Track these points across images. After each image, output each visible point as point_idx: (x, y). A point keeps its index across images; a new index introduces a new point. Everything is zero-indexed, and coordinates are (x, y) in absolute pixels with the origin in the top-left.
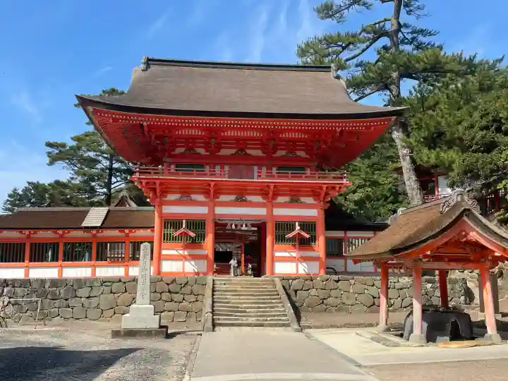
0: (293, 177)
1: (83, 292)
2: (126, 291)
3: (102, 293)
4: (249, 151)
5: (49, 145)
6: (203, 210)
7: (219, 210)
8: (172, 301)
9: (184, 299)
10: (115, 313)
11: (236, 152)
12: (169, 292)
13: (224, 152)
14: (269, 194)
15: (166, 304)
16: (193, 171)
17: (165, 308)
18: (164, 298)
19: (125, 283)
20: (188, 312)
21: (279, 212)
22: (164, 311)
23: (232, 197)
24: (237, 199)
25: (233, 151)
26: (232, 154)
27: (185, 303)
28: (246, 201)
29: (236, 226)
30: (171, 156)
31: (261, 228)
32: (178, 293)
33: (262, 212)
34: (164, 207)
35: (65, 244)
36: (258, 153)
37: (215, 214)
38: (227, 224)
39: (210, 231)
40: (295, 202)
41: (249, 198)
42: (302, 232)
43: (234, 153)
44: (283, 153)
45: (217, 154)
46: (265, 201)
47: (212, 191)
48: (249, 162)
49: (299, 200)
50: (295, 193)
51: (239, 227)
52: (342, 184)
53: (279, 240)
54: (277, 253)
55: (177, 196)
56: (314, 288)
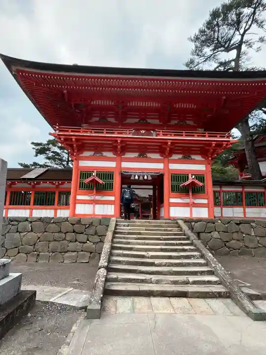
2: (32, 231)
3: (8, 232)
4: (149, 121)
6: (112, 164)
7: (125, 165)
8: (76, 241)
9: (88, 240)
11: (139, 121)
12: (74, 232)
13: (129, 121)
15: (71, 244)
16: (103, 130)
17: (68, 248)
18: (68, 238)
19: (31, 222)
20: (91, 253)
21: (174, 166)
22: (68, 251)
23: (136, 154)
24: (140, 155)
25: (137, 120)
26: (136, 123)
27: (89, 244)
28: (146, 157)
29: (139, 177)
30: (88, 123)
31: (157, 181)
32: (82, 233)
33: (160, 166)
34: (80, 161)
36: (157, 122)
37: (121, 168)
38: (131, 175)
39: (117, 181)
40: (187, 158)
41: (149, 155)
42: (196, 181)
43: (137, 121)
44: (176, 122)
45: (124, 122)
46: (162, 158)
47: (119, 147)
48: (149, 128)
49: (190, 157)
50: (187, 151)
51: (141, 178)
52: (229, 141)
53: (174, 189)
54: (172, 200)
55: (92, 153)
56: (216, 231)
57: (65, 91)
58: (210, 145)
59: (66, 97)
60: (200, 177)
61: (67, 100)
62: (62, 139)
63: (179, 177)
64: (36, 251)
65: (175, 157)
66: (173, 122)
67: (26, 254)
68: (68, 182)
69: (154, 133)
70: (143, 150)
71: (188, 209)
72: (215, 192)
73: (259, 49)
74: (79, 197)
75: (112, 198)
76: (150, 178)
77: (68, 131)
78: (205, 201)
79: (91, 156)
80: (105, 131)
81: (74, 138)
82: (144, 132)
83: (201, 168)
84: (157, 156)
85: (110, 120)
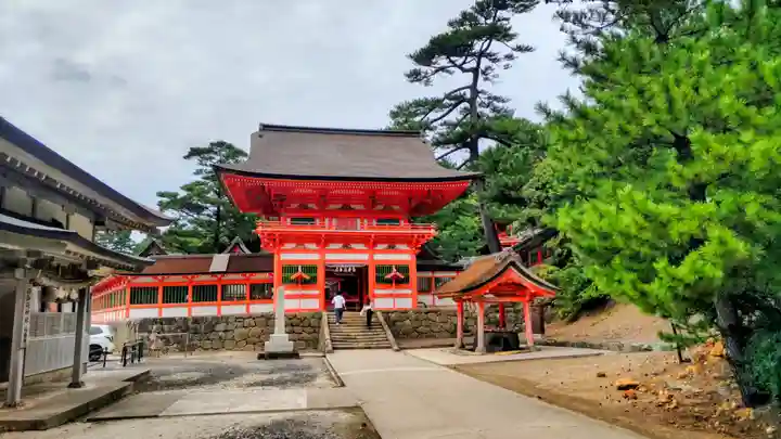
0: (390, 229)
1: (221, 327)
2: (256, 326)
3: (236, 328)
4: (352, 206)
5: (161, 195)
6: (316, 257)
7: (329, 257)
8: (293, 332)
9: (303, 331)
10: (246, 344)
11: (342, 207)
13: (331, 207)
14: (371, 242)
16: (307, 224)
19: (254, 318)
21: (378, 257)
23: (340, 245)
24: (344, 246)
25: (340, 206)
26: (338, 209)
27: (304, 335)
28: (351, 248)
29: (343, 269)
30: (286, 211)
31: (362, 272)
32: (298, 325)
33: (365, 257)
34: (282, 255)
35: (194, 287)
36: (361, 208)
37: (325, 260)
38: (335, 268)
39: (321, 275)
40: (391, 249)
41: (353, 246)
42: (398, 274)
44: (381, 207)
45: (326, 209)
46: (367, 248)
47: (323, 240)
49: (394, 246)
50: (392, 242)
51: (345, 271)
53: (378, 280)
54: (377, 292)
55: (293, 245)
56: (408, 319)
58: (413, 237)
59: (266, 190)
60: (403, 269)
63: (382, 269)
65: (380, 247)
66: (379, 207)
70: (347, 242)
71: (391, 300)
72: (420, 279)
75: (317, 292)
76: (354, 270)
78: (409, 292)
79: (292, 248)
83: (406, 257)
84: (361, 247)
85: (310, 205)
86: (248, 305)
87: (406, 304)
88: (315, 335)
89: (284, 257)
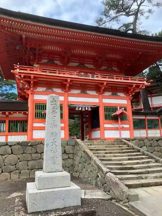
0: (117, 78)
2: (12, 153)
4: (86, 65)
7: (71, 99)
10: (2, 172)
11: (79, 65)
13: (71, 64)
19: (11, 146)
23: (79, 91)
24: (82, 92)
28: (87, 93)
29: (82, 108)
31: (95, 111)
33: (96, 100)
34: (35, 95)
36: (91, 66)
37: (68, 102)
38: (76, 107)
39: (65, 112)
41: (88, 92)
42: (125, 112)
43: (78, 65)
44: (105, 67)
45: (68, 65)
46: (98, 94)
47: (68, 85)
48: (87, 71)
49: (116, 94)
51: (83, 110)
52: (144, 84)
53: (106, 117)
54: (106, 126)
55: (44, 89)
56: (145, 146)
57: (24, 36)
58: (132, 86)
59: (24, 41)
61: (24, 43)
62: (22, 76)
63: (110, 109)
64: (17, 170)
65: (107, 94)
66: (103, 68)
67: (9, 172)
68: (19, 113)
69: (90, 75)
71: (118, 132)
73: (147, 18)
74: (35, 125)
76: (90, 109)
77: (26, 70)
79: (43, 91)
80: (57, 72)
81: (32, 76)
82: (83, 74)
83: (124, 102)
84: (94, 93)
85: (56, 62)
86: (7, 136)
87: (126, 134)
88: (70, 160)
89: (37, 97)
